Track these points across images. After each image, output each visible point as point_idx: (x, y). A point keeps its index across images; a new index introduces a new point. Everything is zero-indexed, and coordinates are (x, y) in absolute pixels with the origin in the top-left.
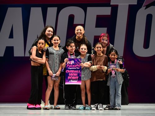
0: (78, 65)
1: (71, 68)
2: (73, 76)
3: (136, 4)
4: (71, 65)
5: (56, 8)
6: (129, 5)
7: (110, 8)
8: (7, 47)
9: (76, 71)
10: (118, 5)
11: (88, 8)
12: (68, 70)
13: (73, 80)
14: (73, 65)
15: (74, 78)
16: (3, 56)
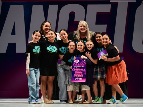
0: (83, 64)
1: (76, 67)
2: (78, 74)
3: (136, 1)
4: (76, 64)
5: (58, 5)
6: (129, 2)
7: (110, 5)
8: (9, 44)
9: (81, 69)
10: (118, 2)
11: (88, 5)
12: (74, 68)
13: (79, 78)
14: (78, 64)
15: (79, 76)
16: (5, 52)
